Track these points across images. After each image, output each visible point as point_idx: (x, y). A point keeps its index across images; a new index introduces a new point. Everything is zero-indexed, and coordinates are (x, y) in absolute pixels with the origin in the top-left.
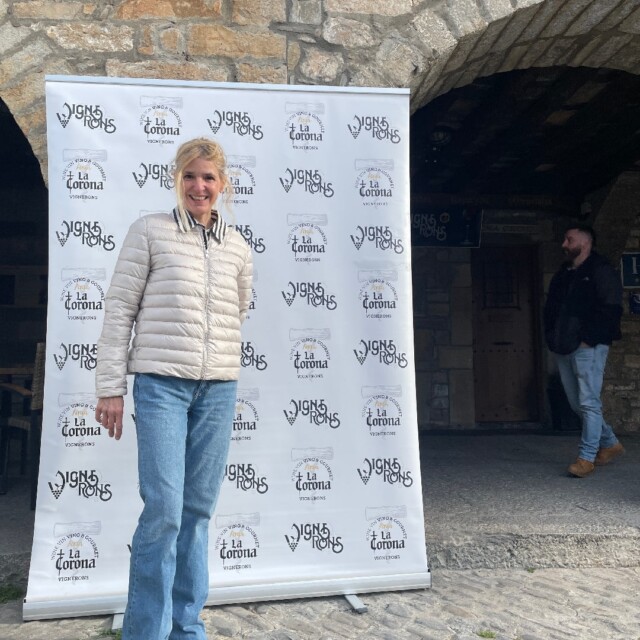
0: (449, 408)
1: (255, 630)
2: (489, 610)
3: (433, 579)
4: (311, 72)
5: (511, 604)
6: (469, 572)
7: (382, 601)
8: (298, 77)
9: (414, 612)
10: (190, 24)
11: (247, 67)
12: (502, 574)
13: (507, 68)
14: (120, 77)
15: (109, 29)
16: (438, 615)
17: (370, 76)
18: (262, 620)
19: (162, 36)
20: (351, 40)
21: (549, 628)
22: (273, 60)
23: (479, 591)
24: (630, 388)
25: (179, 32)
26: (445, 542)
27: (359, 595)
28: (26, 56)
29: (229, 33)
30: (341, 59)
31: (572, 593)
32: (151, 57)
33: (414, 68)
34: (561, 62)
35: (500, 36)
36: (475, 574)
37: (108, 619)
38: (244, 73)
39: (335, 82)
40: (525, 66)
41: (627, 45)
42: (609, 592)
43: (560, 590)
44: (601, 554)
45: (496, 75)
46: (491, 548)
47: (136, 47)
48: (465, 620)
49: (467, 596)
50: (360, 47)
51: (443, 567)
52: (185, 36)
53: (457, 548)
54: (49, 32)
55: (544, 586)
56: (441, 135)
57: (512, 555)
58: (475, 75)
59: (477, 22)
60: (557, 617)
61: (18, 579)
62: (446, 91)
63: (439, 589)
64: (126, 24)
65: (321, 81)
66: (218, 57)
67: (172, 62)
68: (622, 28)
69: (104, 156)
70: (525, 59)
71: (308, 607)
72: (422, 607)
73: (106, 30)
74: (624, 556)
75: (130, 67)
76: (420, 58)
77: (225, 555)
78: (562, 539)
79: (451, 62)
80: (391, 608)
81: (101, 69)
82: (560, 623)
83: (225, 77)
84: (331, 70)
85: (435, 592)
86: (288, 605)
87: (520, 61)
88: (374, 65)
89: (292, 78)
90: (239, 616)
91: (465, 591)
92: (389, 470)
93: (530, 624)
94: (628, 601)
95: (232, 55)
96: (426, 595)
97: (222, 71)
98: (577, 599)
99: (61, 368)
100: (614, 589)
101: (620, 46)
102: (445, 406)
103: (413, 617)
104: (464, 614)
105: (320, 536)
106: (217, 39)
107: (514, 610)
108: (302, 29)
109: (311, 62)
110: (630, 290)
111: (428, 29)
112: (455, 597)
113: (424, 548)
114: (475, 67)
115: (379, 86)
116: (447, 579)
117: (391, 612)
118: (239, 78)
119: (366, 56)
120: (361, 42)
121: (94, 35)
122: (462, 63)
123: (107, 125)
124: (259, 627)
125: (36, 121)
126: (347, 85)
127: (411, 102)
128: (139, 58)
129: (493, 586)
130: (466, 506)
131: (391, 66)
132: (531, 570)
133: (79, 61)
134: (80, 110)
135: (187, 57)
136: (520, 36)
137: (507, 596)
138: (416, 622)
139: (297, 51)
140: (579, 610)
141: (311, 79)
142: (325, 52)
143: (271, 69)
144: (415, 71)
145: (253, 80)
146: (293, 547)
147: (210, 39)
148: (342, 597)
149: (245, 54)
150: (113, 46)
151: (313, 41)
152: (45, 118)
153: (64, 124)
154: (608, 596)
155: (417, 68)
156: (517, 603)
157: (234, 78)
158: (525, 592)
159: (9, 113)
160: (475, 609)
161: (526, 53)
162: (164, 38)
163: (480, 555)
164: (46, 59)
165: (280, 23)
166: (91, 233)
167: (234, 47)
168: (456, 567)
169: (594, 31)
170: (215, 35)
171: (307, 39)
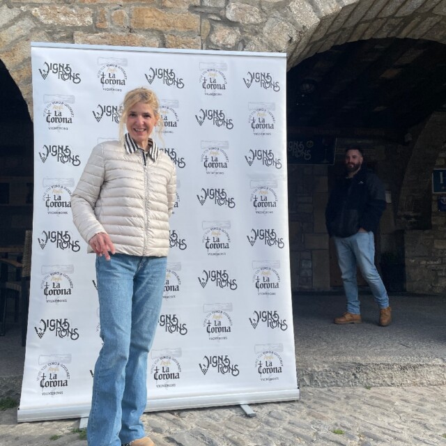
0: (312, 277)
1: (179, 429)
2: (340, 415)
3: (301, 394)
4: (218, 41)
5: (355, 411)
6: (326, 389)
7: (266, 409)
8: (208, 44)
9: (288, 416)
10: (133, 7)
11: (173, 37)
12: (349, 390)
13: (355, 39)
14: (84, 43)
15: (75, 10)
16: (304, 419)
17: (258, 43)
18: (183, 422)
19: (113, 15)
20: (245, 19)
21: (381, 427)
22: (191, 32)
23: (333, 402)
24: (438, 262)
25: (125, 12)
26: (309, 369)
27: (250, 405)
28: (18, 29)
29: (160, 13)
30: (239, 32)
31: (397, 403)
32: (105, 30)
33: (289, 39)
34: (392, 35)
35: (349, 16)
36: (330, 390)
37: (76, 421)
38: (170, 41)
39: (235, 48)
40: (366, 37)
41: (438, 23)
42: (423, 403)
43: (389, 401)
44: (416, 376)
45: (346, 43)
46: (342, 373)
47: (94, 23)
48: (323, 422)
49: (325, 405)
50: (252, 24)
51: (308, 386)
52: (129, 15)
53: (318, 373)
54: (33, 12)
55: (377, 399)
56: (308, 86)
57: (356, 377)
58: (332, 44)
59: (333, 6)
60: (386, 420)
61: (14, 394)
62: (311, 55)
63: (306, 401)
64: (87, 6)
65: (225, 48)
66: (152, 30)
67: (119, 34)
68: (435, 11)
69: (72, 99)
70: (367, 32)
71: (215, 413)
72: (293, 413)
73: (74, 11)
74: (432, 378)
75: (91, 37)
76: (294, 31)
77: (158, 377)
78: (389, 367)
79: (316, 35)
80: (272, 414)
81: (70, 38)
82: (389, 424)
83: (157, 44)
84: (232, 39)
85: (303, 403)
86: (201, 412)
87: (364, 34)
88: (262, 37)
89: (204, 45)
90: (167, 419)
91: (323, 402)
92: (271, 319)
93: (368, 425)
94: (436, 409)
95: (162, 29)
96: (296, 404)
97: (155, 40)
98: (400, 408)
99: (43, 248)
100: (426, 401)
101: (433, 24)
102: (309, 275)
103: (288, 419)
104: (323, 418)
105: (223, 365)
106: (151, 17)
107: (357, 415)
108: (211, 11)
109: (218, 34)
110: (438, 195)
111: (300, 12)
112: (316, 406)
113: (295, 373)
114: (332, 38)
115: (265, 51)
116: (311, 394)
117: (272, 417)
118: (167, 45)
119: (256, 30)
120: (253, 20)
121: (65, 14)
122: (323, 35)
123: (75, 78)
124: (182, 427)
125: (24, 74)
126: (243, 50)
127: (288, 62)
128: (97, 30)
129: (342, 399)
130: (324, 344)
131: (273, 37)
132: (368, 388)
133: (54, 32)
134: (55, 67)
135: (131, 30)
136: (364, 16)
137: (352, 406)
138: (289, 423)
139: (208, 26)
140: (401, 415)
141: (218, 46)
142: (227, 27)
143: (190, 39)
144: (290, 41)
145: (177, 46)
146: (205, 372)
147: (146, 17)
148: (238, 406)
149: (172, 28)
150: (78, 22)
151: (219, 19)
152: (31, 72)
153: (44, 76)
154: (422, 405)
155: (291, 38)
156: (359, 410)
157: (164, 45)
158: (364, 403)
159: (6, 69)
160: (330, 415)
161: (368, 28)
162: (115, 16)
163: (333, 377)
164: (31, 31)
165: (196, 7)
166: (64, 154)
167: (164, 23)
168: (317, 385)
169: (415, 14)
170: (150, 14)
171: (215, 18)
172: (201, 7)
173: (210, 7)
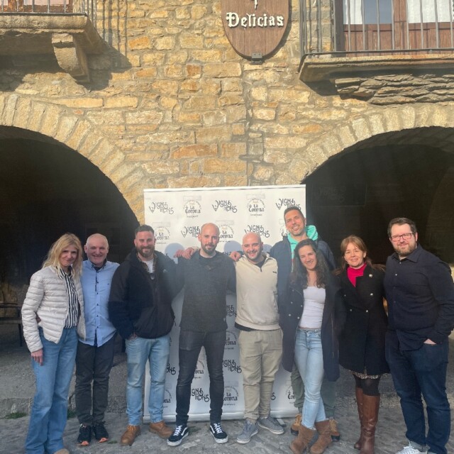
4: (259, 176)
10: (204, 159)
11: (229, 177)
20: (277, 161)
22: (241, 173)
25: (200, 161)
28: (133, 178)
30: (272, 169)
38: (228, 180)
47: (180, 171)
50: (281, 164)
52: (201, 164)
54: (143, 166)
64: (175, 161)
67: (196, 177)
73: (167, 164)
75: (178, 180)
76: (310, 167)
81: (165, 181)
83: (219, 182)
88: (288, 172)
89: (249, 182)
97: (218, 179)
108: (253, 157)
109: (258, 172)
111: (314, 153)
119: (285, 167)
120: (282, 161)
121: (163, 166)
123: (171, 210)
128: (181, 175)
134: (159, 205)
135: (202, 174)
139: (252, 168)
142: (265, 167)
143: (240, 177)
147: (212, 165)
150: (170, 171)
151: (259, 162)
153: (153, 211)
157: (222, 185)
159: (127, 204)
162: (192, 166)
165: (244, 156)
167: (223, 168)
171: (256, 161)
172: (247, 155)
173: (253, 155)
